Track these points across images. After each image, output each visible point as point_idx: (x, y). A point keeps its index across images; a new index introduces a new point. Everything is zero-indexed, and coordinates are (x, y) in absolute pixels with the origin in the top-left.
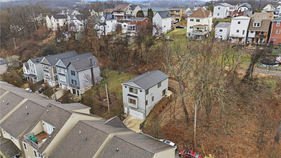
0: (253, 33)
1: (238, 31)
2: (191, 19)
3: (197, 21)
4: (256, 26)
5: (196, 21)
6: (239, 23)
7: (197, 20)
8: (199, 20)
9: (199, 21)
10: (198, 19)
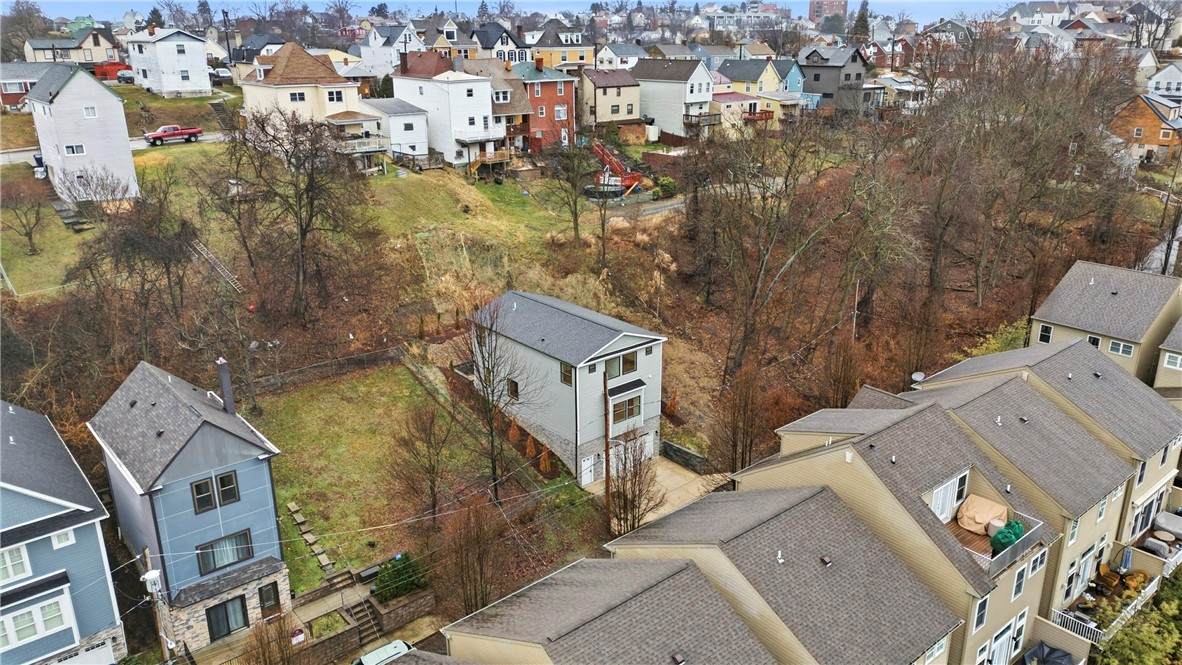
0: (500, 121)
1: (472, 122)
2: (291, 94)
3: (331, 99)
4: (501, 101)
5: (327, 96)
6: (470, 93)
7: (331, 93)
8: (339, 93)
9: (339, 99)
10: (334, 90)
